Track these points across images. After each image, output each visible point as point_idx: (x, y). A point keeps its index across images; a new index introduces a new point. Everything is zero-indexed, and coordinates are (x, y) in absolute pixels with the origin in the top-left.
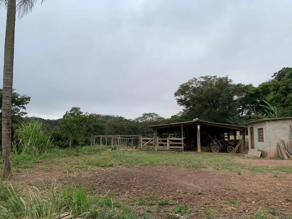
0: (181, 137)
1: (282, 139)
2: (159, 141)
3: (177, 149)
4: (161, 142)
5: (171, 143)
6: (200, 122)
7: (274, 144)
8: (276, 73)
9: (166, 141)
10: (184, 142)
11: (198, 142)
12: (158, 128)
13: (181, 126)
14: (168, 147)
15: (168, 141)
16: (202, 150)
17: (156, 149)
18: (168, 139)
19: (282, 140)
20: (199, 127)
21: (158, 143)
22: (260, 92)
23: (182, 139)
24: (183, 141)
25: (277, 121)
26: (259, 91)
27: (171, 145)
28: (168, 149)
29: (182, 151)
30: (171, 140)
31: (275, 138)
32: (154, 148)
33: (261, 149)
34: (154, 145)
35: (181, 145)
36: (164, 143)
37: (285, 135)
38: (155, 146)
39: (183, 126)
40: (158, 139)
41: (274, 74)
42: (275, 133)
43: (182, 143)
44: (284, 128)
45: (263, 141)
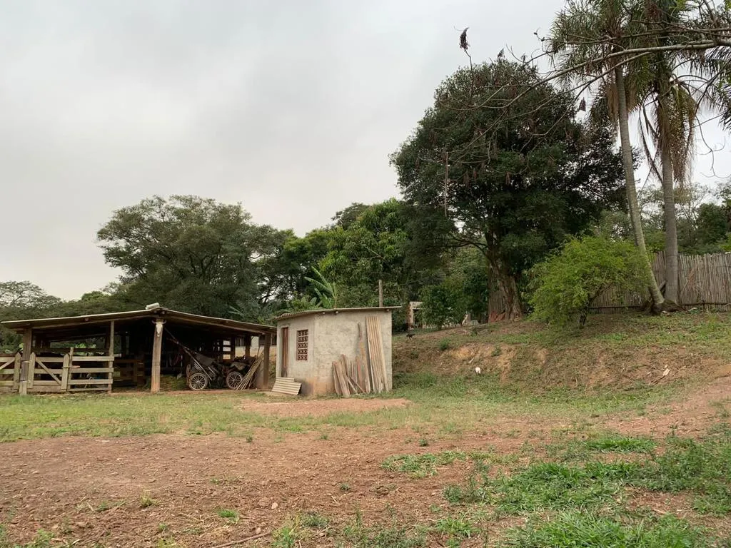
0: (106, 354)
1: (341, 353)
2: (37, 365)
3: (92, 386)
4: (42, 368)
5: (77, 370)
6: (163, 313)
7: (326, 366)
8: (341, 213)
9: (60, 366)
10: (114, 366)
11: (153, 364)
12: (34, 328)
13: (110, 322)
14: (65, 382)
15: (65, 366)
16: (164, 387)
17: (23, 390)
18: (66, 360)
19: (343, 356)
20: (159, 326)
21: (32, 371)
22: (309, 249)
23: (110, 358)
24: (111, 365)
25: (336, 314)
26: (306, 246)
27: (76, 376)
28: (64, 387)
29: (107, 391)
30: (75, 363)
31: (329, 352)
32: (15, 387)
33: (301, 377)
34: (16, 377)
35: (104, 376)
36: (52, 372)
37: (347, 345)
38: (19, 381)
39: (115, 322)
40: (33, 359)
41: (337, 214)
42: (330, 341)
43: (110, 370)
44: (348, 330)
45: (306, 359)
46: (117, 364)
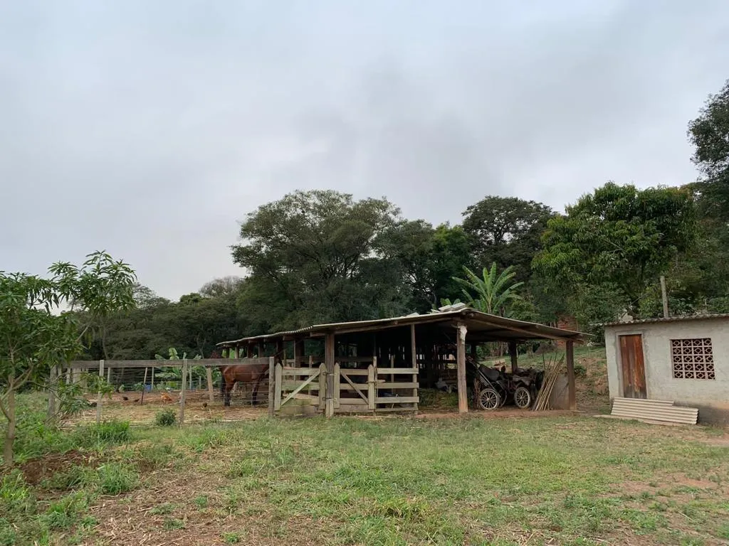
0: (411, 366)
2: (343, 380)
3: (397, 405)
4: (347, 382)
5: (383, 385)
6: (472, 315)
9: (363, 379)
10: (418, 381)
11: (459, 378)
12: (337, 333)
13: (410, 326)
14: (373, 399)
15: (371, 379)
16: (473, 405)
17: (330, 411)
18: (371, 372)
20: (464, 331)
21: (338, 386)
23: (414, 371)
24: (415, 378)
27: (381, 393)
28: (372, 406)
29: (414, 412)
30: (380, 377)
32: (322, 407)
34: (322, 394)
35: (409, 392)
36: (359, 387)
38: (325, 399)
39: (416, 325)
40: (338, 371)
43: (415, 385)
45: (712, 376)
46: (421, 377)
